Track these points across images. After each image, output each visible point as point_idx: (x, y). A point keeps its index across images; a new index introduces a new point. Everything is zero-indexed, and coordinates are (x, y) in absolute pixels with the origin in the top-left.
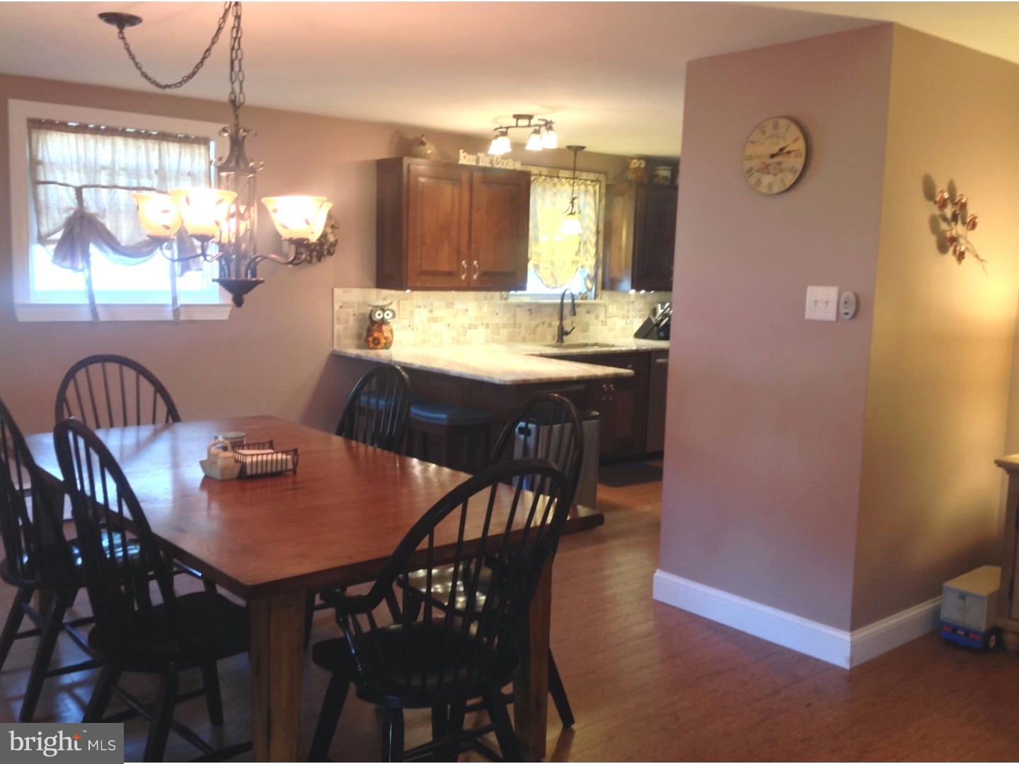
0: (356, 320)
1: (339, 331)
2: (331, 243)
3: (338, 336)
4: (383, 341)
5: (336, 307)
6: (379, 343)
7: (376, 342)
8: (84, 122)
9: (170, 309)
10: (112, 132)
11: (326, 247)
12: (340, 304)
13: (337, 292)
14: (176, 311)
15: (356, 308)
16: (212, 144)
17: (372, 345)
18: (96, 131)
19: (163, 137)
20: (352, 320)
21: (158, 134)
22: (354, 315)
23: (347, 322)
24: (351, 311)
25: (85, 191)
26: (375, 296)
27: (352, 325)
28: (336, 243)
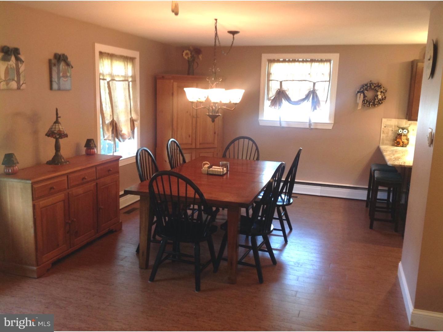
0: (392, 133)
1: (383, 137)
2: (380, 99)
3: (382, 139)
4: (401, 143)
5: (383, 127)
6: (399, 144)
7: (398, 143)
8: (285, 58)
9: (308, 124)
10: (294, 61)
11: (377, 100)
12: (385, 125)
13: (384, 120)
14: (310, 125)
15: (394, 127)
16: (332, 62)
17: (396, 145)
18: (289, 61)
19: (312, 61)
20: (390, 133)
21: (310, 60)
22: (392, 131)
23: (388, 133)
24: (391, 129)
25: (283, 83)
26: (404, 123)
27: (391, 135)
28: (384, 99)
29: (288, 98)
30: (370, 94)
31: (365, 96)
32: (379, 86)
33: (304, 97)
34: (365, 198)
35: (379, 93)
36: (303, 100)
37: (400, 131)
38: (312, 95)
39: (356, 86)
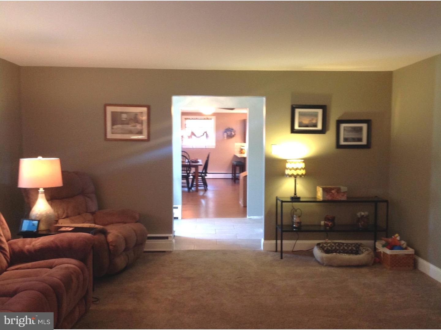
1: (236, 150)
5: (235, 146)
11: (232, 136)
13: (235, 144)
14: (206, 147)
16: (213, 120)
24: (238, 147)
26: (243, 144)
27: (239, 150)
28: (235, 135)
29: (195, 135)
30: (229, 133)
31: (227, 134)
32: (232, 129)
33: (202, 135)
34: (231, 177)
35: (233, 133)
36: (202, 136)
37: (242, 148)
38: (206, 134)
39: (223, 130)
